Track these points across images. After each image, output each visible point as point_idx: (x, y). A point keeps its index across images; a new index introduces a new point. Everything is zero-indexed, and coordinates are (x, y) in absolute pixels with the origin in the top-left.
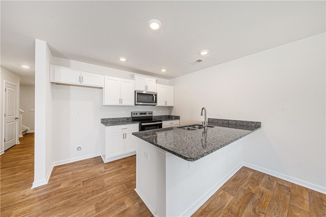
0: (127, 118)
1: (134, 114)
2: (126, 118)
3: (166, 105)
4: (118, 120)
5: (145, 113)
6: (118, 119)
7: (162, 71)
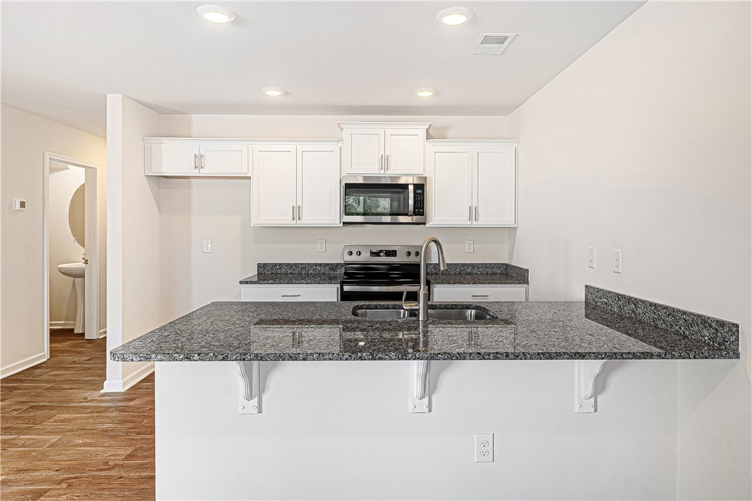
0: (332, 264)
1: (351, 253)
2: (327, 264)
3: (474, 223)
4: (304, 271)
5: (392, 253)
6: (302, 268)
7: (419, 94)
